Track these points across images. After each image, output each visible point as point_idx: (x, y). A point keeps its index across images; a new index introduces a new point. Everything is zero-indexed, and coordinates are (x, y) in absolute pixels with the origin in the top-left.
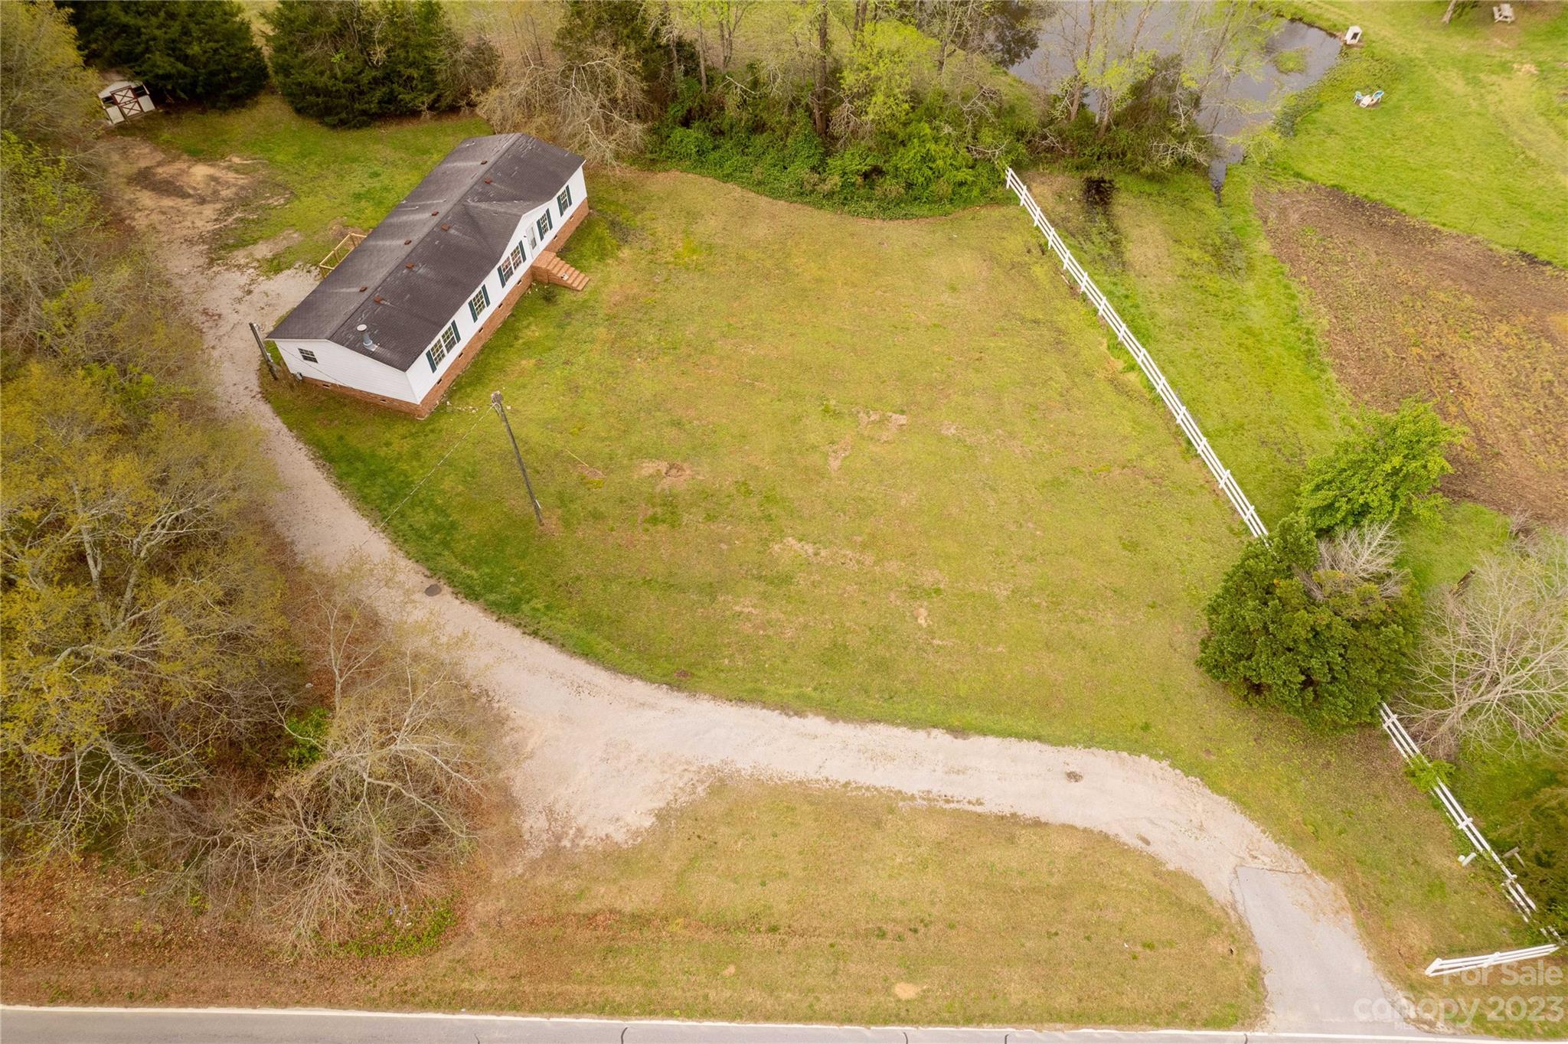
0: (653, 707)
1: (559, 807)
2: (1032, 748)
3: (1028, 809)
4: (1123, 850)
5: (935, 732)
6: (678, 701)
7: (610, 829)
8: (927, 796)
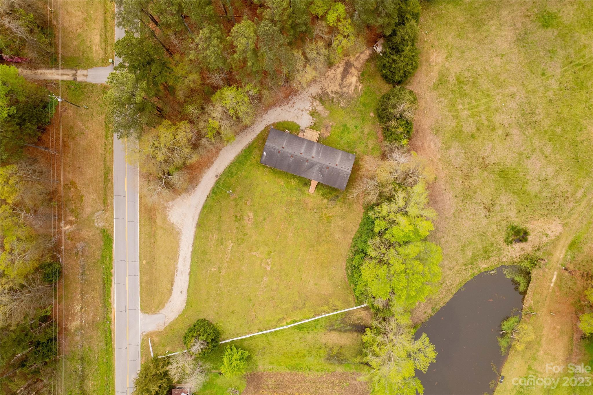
0: (193, 221)
1: (174, 207)
2: (186, 286)
3: (175, 284)
4: (168, 298)
5: (190, 270)
6: (194, 225)
7: (170, 216)
8: (177, 267)
